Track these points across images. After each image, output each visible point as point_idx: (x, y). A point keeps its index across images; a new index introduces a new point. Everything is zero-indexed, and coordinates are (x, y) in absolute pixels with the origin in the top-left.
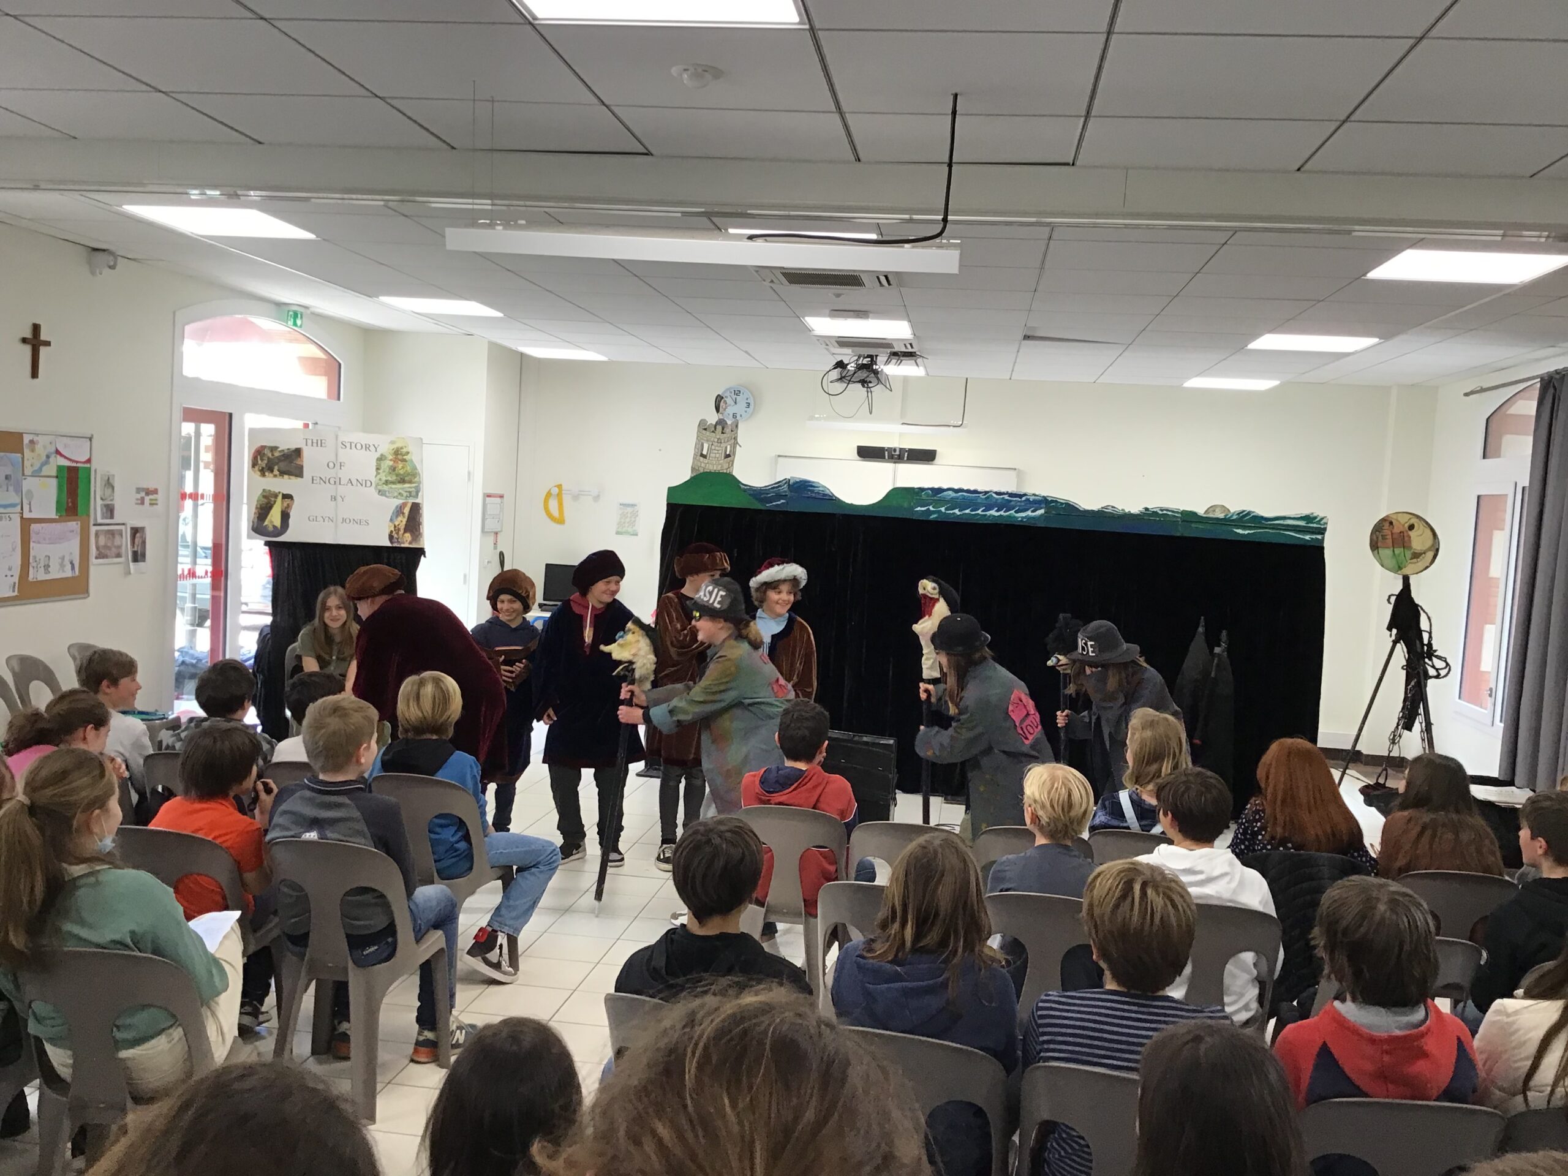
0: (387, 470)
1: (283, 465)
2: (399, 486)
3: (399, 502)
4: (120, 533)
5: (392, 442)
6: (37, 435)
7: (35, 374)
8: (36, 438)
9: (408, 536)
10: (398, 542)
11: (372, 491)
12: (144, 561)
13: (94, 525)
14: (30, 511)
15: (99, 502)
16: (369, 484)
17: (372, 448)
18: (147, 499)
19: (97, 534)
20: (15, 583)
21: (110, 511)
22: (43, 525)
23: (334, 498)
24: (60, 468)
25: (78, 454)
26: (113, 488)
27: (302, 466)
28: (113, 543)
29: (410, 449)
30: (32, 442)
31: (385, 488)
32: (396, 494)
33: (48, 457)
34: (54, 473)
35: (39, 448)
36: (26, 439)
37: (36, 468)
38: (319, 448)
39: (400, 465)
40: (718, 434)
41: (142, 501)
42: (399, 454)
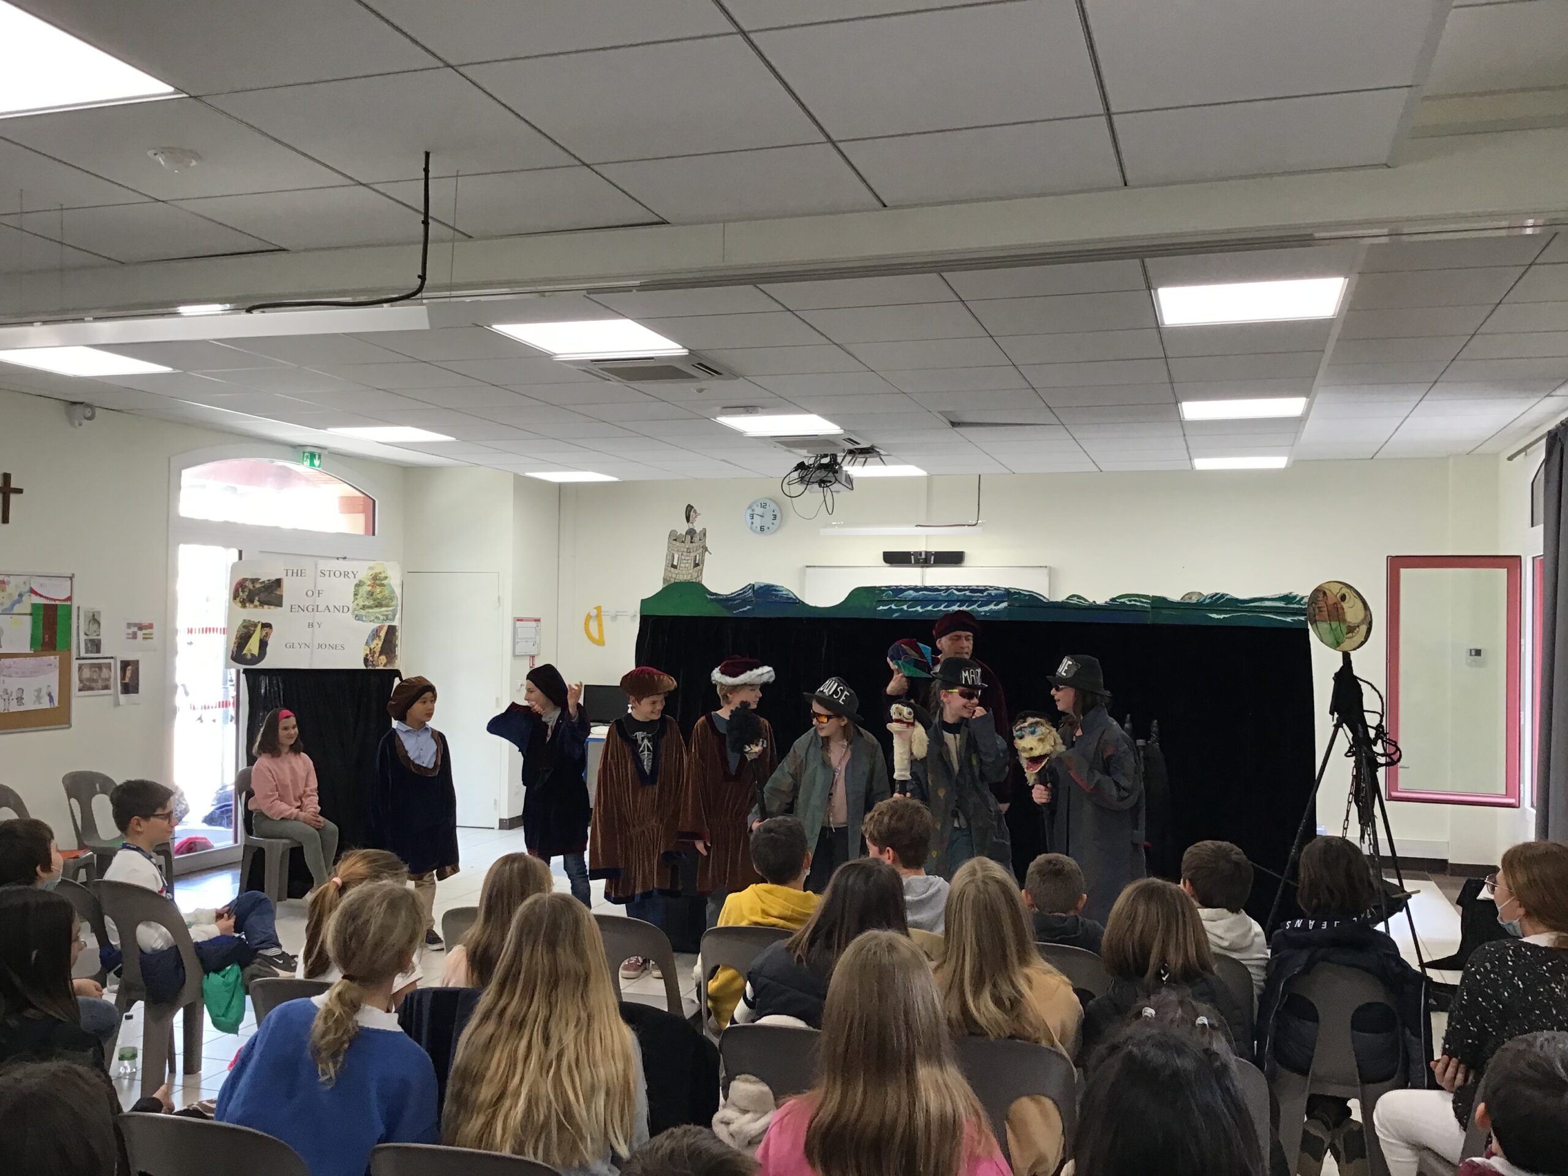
0: (365, 595)
1: (263, 596)
2: (376, 610)
3: (376, 625)
4: (109, 666)
5: (371, 568)
6: (9, 575)
7: (5, 519)
8: (6, 579)
9: (383, 659)
10: (373, 665)
11: (349, 617)
12: (137, 692)
13: (77, 659)
14: (1, 646)
15: (83, 637)
16: (346, 609)
17: (351, 575)
18: (140, 634)
19: (80, 667)
21: (95, 645)
22: (15, 659)
23: (311, 625)
24: (34, 606)
25: (57, 592)
26: (99, 623)
27: (281, 596)
28: (100, 676)
29: (389, 573)
30: (2, 582)
31: (363, 612)
32: (372, 618)
33: (21, 595)
34: (29, 611)
35: (10, 589)
37: (7, 604)
38: (299, 577)
39: (378, 589)
40: (688, 545)
41: (134, 636)
42: (377, 580)
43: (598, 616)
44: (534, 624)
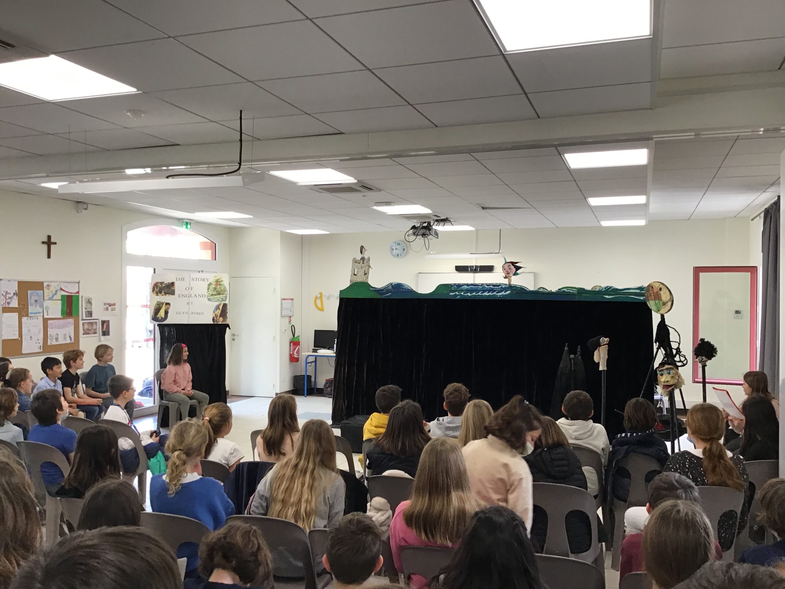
0: (213, 289)
1: (166, 290)
2: (218, 296)
3: (217, 303)
4: (96, 323)
5: (215, 277)
6: (51, 282)
7: (49, 256)
8: (50, 284)
9: (221, 319)
10: (217, 322)
11: (205, 299)
12: (109, 335)
13: (82, 320)
14: (48, 315)
15: (84, 310)
16: (204, 296)
17: (206, 280)
18: (110, 308)
19: (83, 324)
20: (41, 346)
21: (90, 314)
22: (55, 321)
23: (188, 303)
24: (62, 296)
25: (72, 289)
26: (91, 303)
27: (174, 290)
28: (92, 328)
29: (223, 279)
30: (48, 285)
31: (212, 297)
32: (216, 300)
33: (56, 291)
34: (60, 298)
35: (52, 288)
36: (45, 284)
37: (51, 296)
38: (182, 282)
39: (218, 287)
40: (361, 264)
41: (107, 309)
42: (218, 282)
43: (321, 297)
44: (291, 301)
